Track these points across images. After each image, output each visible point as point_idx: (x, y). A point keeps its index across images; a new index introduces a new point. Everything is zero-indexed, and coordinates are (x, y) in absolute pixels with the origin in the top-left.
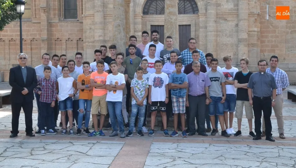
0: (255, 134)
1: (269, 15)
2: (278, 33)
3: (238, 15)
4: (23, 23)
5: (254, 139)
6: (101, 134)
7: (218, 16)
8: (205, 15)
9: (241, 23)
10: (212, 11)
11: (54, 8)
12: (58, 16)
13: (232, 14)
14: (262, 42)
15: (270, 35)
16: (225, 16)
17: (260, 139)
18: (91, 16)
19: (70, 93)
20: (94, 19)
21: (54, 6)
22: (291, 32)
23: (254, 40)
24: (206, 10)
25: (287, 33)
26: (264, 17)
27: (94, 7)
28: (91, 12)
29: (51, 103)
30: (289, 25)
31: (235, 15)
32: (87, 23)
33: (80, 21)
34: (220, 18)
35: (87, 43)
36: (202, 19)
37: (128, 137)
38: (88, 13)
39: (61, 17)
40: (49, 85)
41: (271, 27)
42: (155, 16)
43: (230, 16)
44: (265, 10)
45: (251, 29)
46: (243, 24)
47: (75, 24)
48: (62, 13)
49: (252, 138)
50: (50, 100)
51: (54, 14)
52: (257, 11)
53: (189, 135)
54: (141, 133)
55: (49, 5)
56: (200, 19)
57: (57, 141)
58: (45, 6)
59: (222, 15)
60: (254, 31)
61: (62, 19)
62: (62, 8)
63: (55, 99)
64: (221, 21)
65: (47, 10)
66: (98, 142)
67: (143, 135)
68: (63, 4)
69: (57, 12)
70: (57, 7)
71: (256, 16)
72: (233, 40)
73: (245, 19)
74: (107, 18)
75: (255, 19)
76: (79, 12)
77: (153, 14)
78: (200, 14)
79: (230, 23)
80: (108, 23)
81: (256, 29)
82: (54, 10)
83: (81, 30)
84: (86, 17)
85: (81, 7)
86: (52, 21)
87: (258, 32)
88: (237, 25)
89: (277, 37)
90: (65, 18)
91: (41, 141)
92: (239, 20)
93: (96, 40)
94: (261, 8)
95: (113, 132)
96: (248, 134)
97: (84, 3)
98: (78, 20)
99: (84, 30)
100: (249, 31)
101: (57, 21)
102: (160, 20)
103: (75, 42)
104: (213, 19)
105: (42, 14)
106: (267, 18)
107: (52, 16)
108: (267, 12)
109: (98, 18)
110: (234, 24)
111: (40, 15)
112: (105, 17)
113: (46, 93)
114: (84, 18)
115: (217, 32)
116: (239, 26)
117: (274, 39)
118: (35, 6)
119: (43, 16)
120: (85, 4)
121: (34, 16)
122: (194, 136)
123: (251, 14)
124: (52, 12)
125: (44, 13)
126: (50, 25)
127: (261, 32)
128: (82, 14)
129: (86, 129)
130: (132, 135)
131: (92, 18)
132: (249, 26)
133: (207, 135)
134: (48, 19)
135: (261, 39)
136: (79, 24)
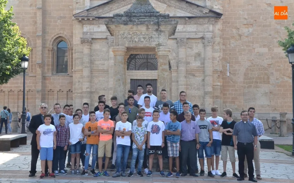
0: (239, 175)
1: (230, 73)
2: (237, 87)
3: (204, 71)
4: (26, 76)
5: (238, 180)
6: (105, 174)
7: (188, 72)
8: (176, 71)
9: (207, 78)
10: (182, 68)
11: (48, 64)
12: (51, 70)
13: (199, 70)
14: (224, 94)
15: (231, 88)
16: (193, 72)
17: (243, 179)
18: (79, 71)
19: (80, 138)
20: (82, 73)
21: (48, 63)
22: (248, 86)
23: (218, 93)
24: (178, 67)
25: (245, 87)
26: (225, 74)
27: (82, 63)
28: (80, 68)
29: (64, 147)
30: (246, 81)
31: (201, 71)
32: (76, 77)
33: (71, 75)
34: (189, 74)
35: (76, 94)
36: (174, 74)
37: (130, 178)
38: (77, 68)
39: (54, 71)
40: (64, 131)
41: (231, 82)
42: (134, 71)
43: (198, 72)
44: (226, 68)
45: (215, 84)
46: (209, 80)
47: (65, 77)
48: (55, 67)
49: (237, 179)
50: (63, 144)
51: (48, 69)
52: (220, 68)
53: (182, 175)
54: (140, 173)
55: (44, 61)
56: (173, 75)
57: (69, 181)
58: (41, 62)
59: (191, 71)
60: (218, 85)
61: (55, 73)
62: (55, 64)
63: (67, 144)
64: (190, 77)
65: (42, 65)
66: (105, 182)
67: (142, 176)
68: (56, 60)
69: (50, 67)
70: (50, 63)
71: (219, 72)
72: (200, 93)
73: (210, 75)
74: (93, 72)
75: (219, 75)
76: (69, 68)
77: (132, 69)
78: (172, 70)
79: (197, 78)
80: (94, 77)
81: (219, 84)
82: (48, 65)
83: (71, 83)
84: (75, 71)
85: (71, 64)
86: (47, 75)
87: (220, 86)
88: (203, 80)
89: (236, 90)
90: (57, 73)
91: (55, 180)
92: (205, 76)
93: (83, 91)
94: (223, 66)
95: (116, 173)
96: (232, 175)
97: (73, 60)
98: (68, 75)
99: (73, 83)
100: (213, 85)
101: (50, 75)
102: (138, 75)
103: (65, 92)
104: (184, 75)
105: (38, 69)
106: (228, 75)
107: (46, 71)
108: (228, 70)
109: (86, 73)
110: (201, 79)
111: (36, 70)
112: (91, 72)
113: (60, 138)
114: (73, 73)
115: (187, 86)
116: (205, 81)
117: (234, 93)
118: (32, 63)
119: (39, 71)
120: (75, 61)
121: (31, 71)
122: (186, 176)
123: (215, 71)
124: (46, 68)
125: (39, 68)
126: (44, 78)
127: (223, 86)
128: (72, 69)
129: (92, 170)
130: (133, 176)
131: (80, 72)
132: (214, 81)
133: (197, 176)
134: (43, 73)
135: (223, 92)
136: (69, 77)
